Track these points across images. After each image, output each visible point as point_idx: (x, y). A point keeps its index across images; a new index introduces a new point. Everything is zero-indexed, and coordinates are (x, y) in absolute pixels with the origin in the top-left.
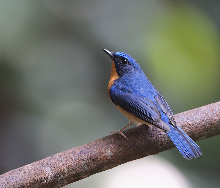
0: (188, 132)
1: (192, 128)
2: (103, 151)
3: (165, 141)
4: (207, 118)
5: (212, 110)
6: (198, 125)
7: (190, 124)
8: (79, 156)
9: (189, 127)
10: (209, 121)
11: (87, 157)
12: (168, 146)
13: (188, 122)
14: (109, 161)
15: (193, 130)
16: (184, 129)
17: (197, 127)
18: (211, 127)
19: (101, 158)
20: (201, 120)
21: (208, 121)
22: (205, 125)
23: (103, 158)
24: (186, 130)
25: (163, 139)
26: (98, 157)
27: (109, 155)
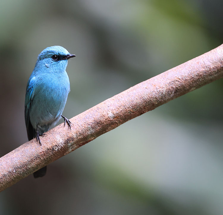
0: (179, 85)
1: (182, 82)
2: (105, 114)
3: (159, 97)
4: (194, 71)
5: (197, 63)
6: (187, 79)
7: (179, 78)
8: (84, 121)
9: (179, 81)
10: (196, 73)
11: (92, 121)
12: (162, 101)
14: (112, 122)
15: (183, 83)
16: (175, 83)
18: (199, 79)
19: (104, 120)
20: (189, 74)
21: (195, 73)
22: (193, 78)
23: (106, 120)
24: (177, 84)
25: (157, 96)
26: (102, 120)
27: (110, 117)
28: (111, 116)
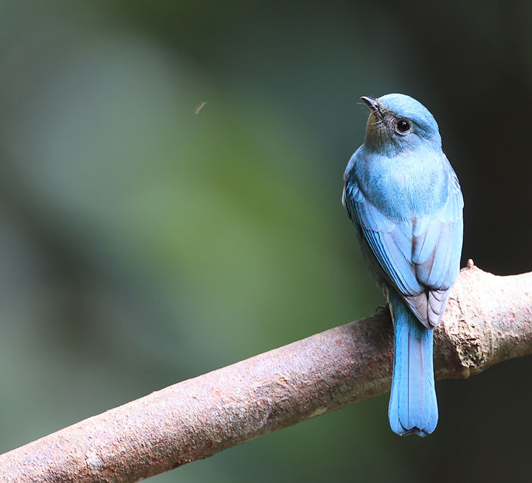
0: (284, 399)
1: (291, 390)
2: (79, 456)
3: (227, 424)
4: (327, 363)
5: (336, 342)
6: (306, 382)
7: (286, 379)
8: (23, 471)
9: (284, 388)
10: (332, 370)
11: (42, 473)
12: (235, 435)
13: (282, 376)
14: (96, 479)
15: (296, 393)
16: (273, 392)
17: (303, 386)
18: (337, 385)
19: (76, 473)
20: (314, 369)
21: (330, 369)
22: (323, 381)
23: (80, 472)
24: (277, 395)
25: (223, 421)
26: (69, 472)
27: (93, 465)
28: (95, 464)
